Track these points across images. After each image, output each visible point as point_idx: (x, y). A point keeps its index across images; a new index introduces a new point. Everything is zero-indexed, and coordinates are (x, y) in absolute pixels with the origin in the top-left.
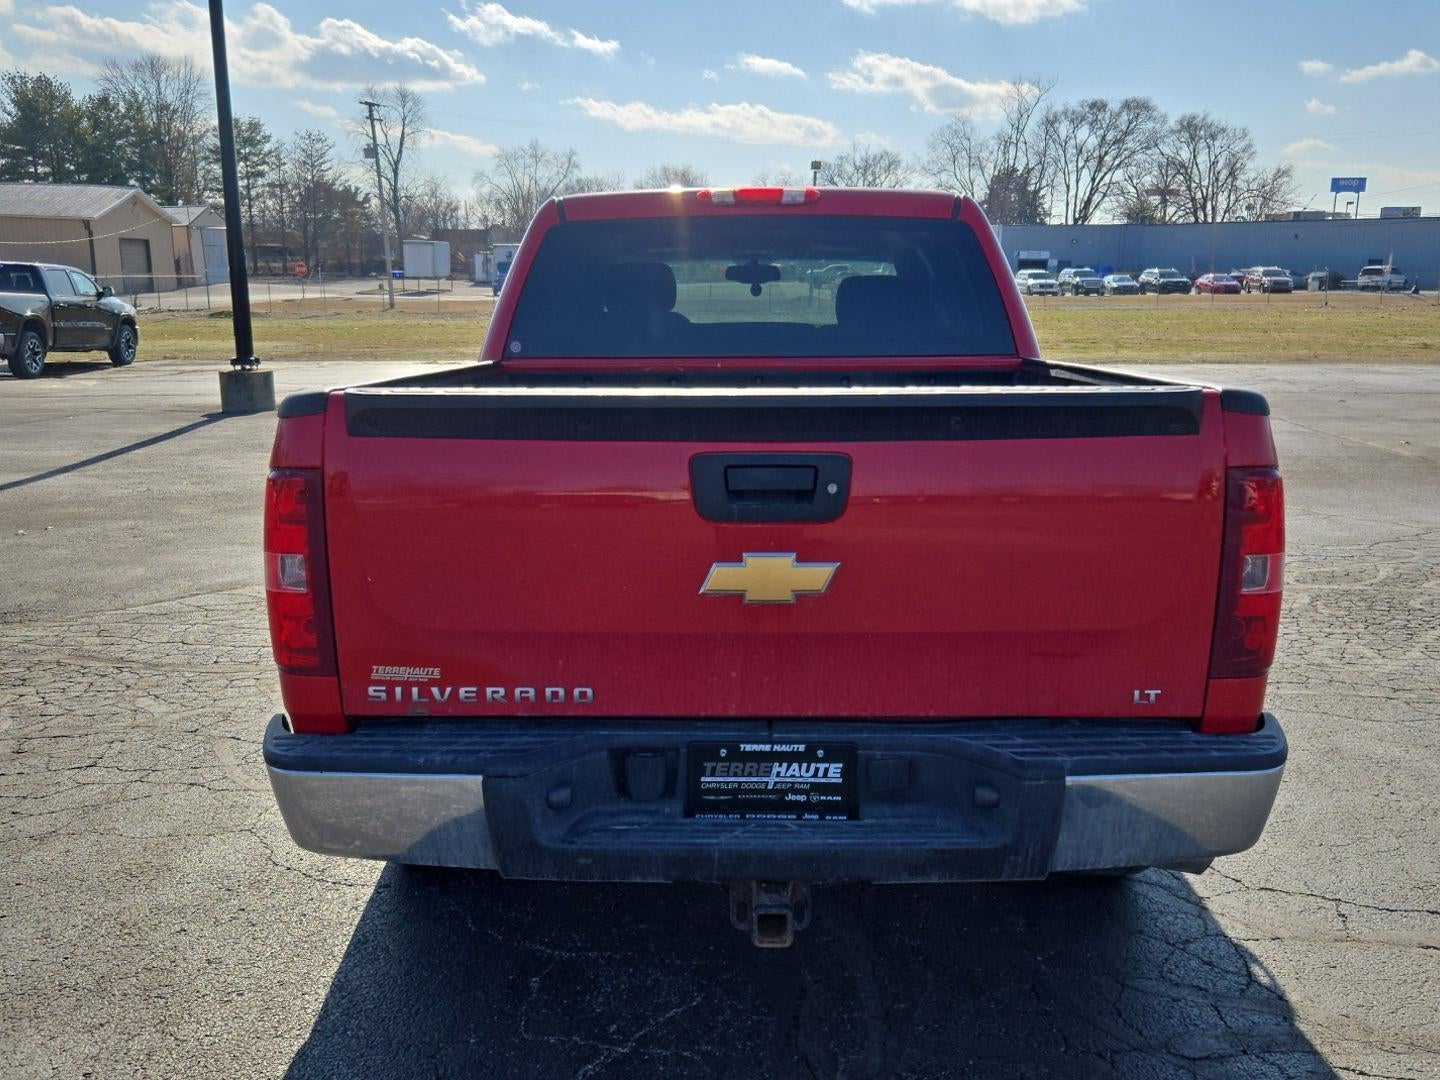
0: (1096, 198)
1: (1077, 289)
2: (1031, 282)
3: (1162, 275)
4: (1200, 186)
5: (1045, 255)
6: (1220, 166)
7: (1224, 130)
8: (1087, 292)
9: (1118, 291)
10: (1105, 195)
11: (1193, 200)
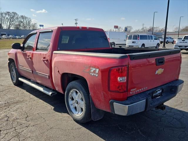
0: (11, 25)
1: (13, 38)
2: (5, 37)
3: (24, 36)
4: (25, 24)
5: (5, 33)
6: (27, 22)
7: (27, 18)
8: (14, 39)
9: (18, 38)
10: (12, 25)
11: (24, 26)
